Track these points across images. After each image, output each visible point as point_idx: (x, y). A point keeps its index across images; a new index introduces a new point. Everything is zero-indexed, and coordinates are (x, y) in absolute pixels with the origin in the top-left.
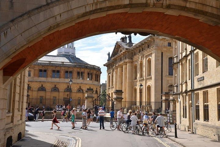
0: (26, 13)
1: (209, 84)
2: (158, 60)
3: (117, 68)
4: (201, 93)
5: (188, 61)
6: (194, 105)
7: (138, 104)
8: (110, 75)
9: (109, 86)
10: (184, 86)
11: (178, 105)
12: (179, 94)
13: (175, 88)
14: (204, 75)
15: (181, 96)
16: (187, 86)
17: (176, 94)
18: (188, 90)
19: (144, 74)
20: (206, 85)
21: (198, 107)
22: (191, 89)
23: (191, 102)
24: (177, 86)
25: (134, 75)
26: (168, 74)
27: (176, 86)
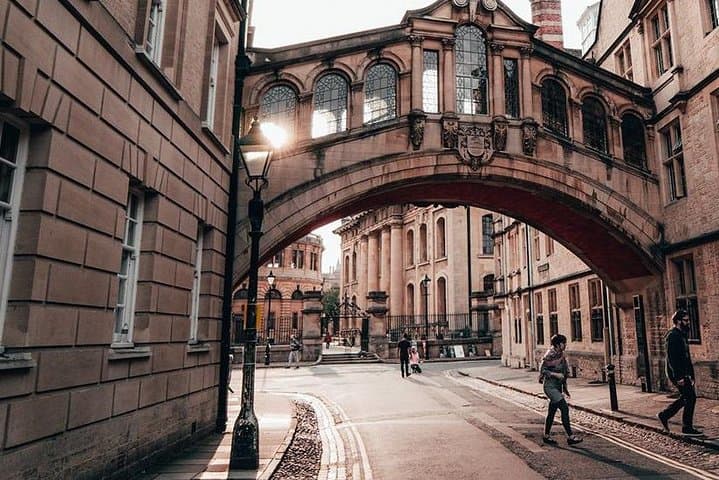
0: (285, 194)
1: (557, 276)
2: (461, 221)
3: (365, 238)
4: (544, 292)
5: (520, 232)
6: (535, 315)
7: (418, 321)
8: (347, 254)
9: (347, 281)
10: (515, 279)
11: (505, 317)
12: (507, 296)
13: (499, 283)
14: (549, 260)
15: (510, 300)
16: (519, 280)
17: (502, 296)
18: (523, 287)
19: (430, 252)
20: (552, 279)
21: (540, 319)
22: (527, 286)
23: (528, 311)
24: (502, 280)
25: (407, 254)
26: (482, 252)
27: (500, 280)
